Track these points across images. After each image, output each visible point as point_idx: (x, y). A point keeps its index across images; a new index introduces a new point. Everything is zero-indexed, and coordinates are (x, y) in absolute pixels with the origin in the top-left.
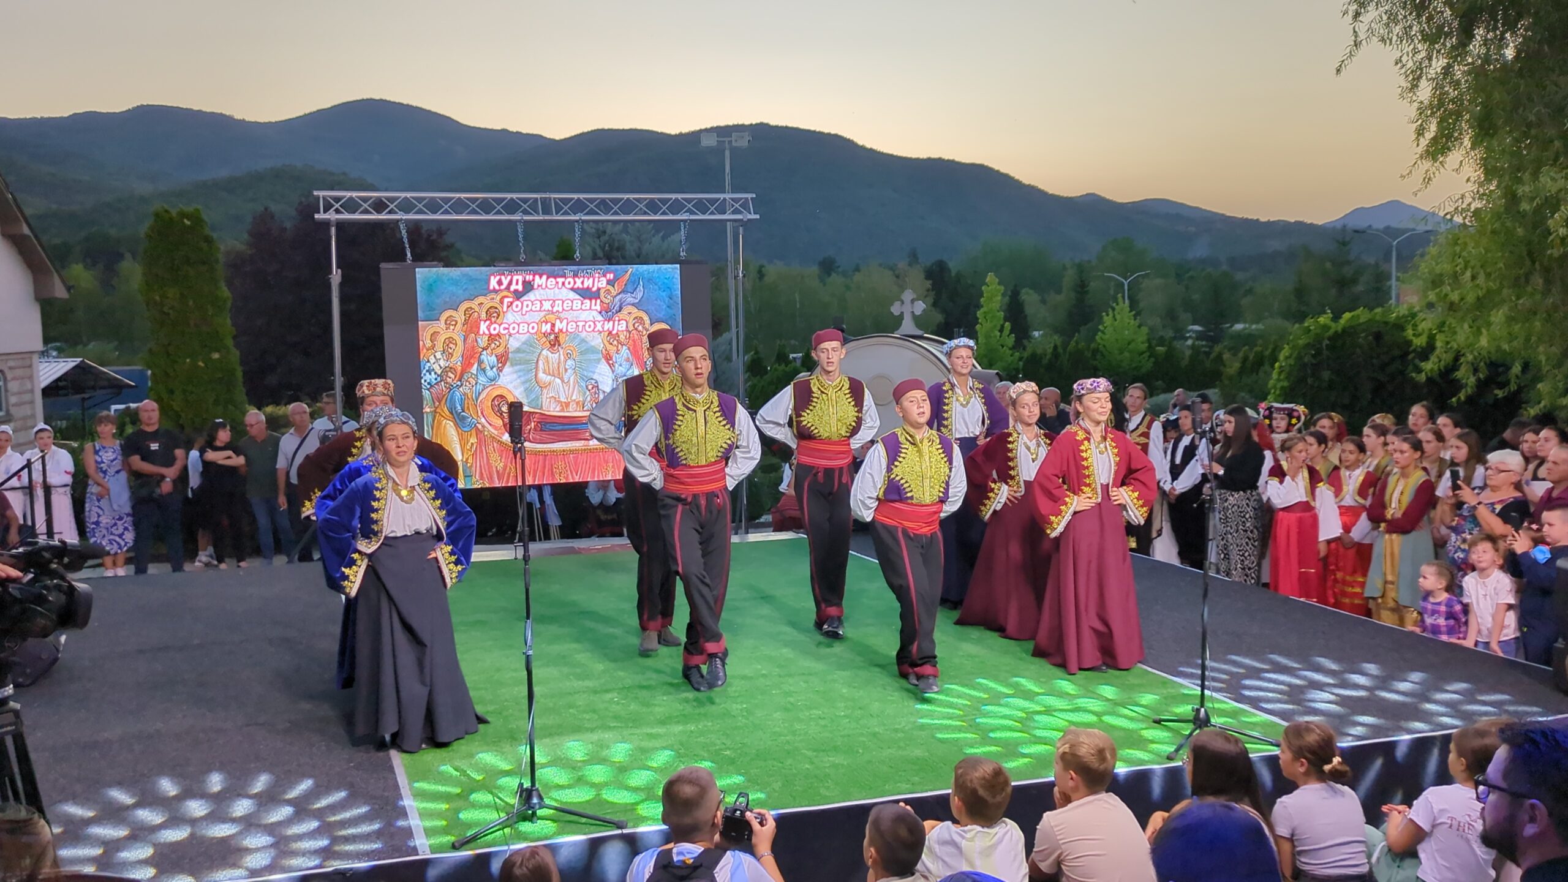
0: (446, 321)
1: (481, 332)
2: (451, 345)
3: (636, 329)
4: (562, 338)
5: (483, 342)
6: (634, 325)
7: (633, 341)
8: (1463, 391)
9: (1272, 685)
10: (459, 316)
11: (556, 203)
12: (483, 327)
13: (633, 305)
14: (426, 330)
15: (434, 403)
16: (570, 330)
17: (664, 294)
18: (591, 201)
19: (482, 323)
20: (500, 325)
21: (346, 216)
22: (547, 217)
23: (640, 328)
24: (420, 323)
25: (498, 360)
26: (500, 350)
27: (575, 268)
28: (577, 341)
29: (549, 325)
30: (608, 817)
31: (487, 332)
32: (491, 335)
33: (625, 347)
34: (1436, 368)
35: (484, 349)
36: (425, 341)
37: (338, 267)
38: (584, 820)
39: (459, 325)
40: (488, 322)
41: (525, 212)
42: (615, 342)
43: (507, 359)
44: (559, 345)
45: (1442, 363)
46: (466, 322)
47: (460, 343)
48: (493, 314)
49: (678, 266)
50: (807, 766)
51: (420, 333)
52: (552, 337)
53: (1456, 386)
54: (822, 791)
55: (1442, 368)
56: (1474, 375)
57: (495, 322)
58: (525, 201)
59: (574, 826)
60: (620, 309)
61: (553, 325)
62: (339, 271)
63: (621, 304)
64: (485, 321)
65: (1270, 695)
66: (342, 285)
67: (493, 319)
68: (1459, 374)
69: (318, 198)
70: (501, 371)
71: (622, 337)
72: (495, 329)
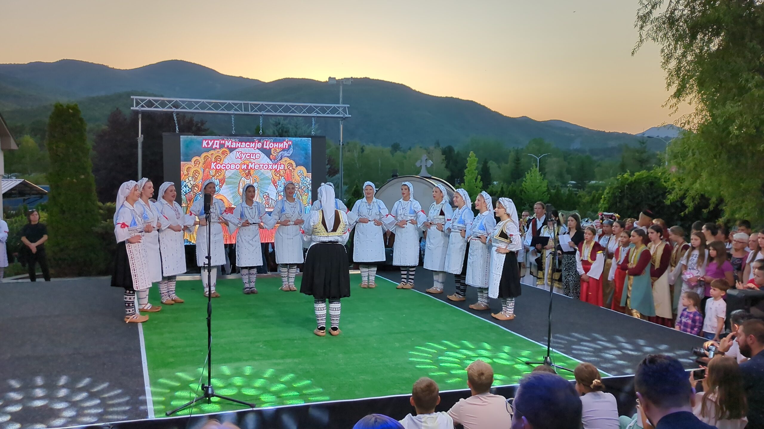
0: (195, 162)
1: (212, 168)
2: (197, 174)
3: (289, 169)
4: (251, 172)
5: (212, 172)
6: (288, 167)
7: (287, 174)
8: (687, 209)
9: (586, 348)
10: (201, 159)
11: (251, 107)
12: (213, 166)
13: (287, 157)
14: (184, 166)
15: (187, 202)
16: (256, 168)
17: (303, 152)
18: (269, 105)
19: (213, 163)
20: (221, 165)
21: (147, 109)
22: (246, 113)
23: (291, 168)
24: (181, 162)
25: (220, 182)
26: (221, 177)
27: (259, 138)
28: (259, 174)
29: (246, 165)
30: (247, 402)
31: (215, 168)
32: (217, 169)
33: (283, 178)
34: (675, 198)
35: (213, 176)
36: (184, 171)
37: (142, 134)
38: (235, 403)
39: (201, 164)
40: (215, 163)
41: (236, 110)
42: (278, 175)
43: (224, 181)
44: (250, 175)
45: (678, 195)
46: (204, 163)
47: (201, 172)
48: (218, 159)
49: (310, 139)
50: (350, 380)
51: (182, 167)
52: (247, 171)
53: (684, 207)
54: (356, 392)
55: (678, 198)
56: (693, 202)
57: (219, 163)
58: (236, 104)
59: (229, 406)
60: (281, 158)
61: (248, 166)
62: (142, 135)
63: (282, 156)
64: (214, 163)
65: (584, 353)
66: (143, 143)
67: (218, 162)
68: (686, 201)
69: (133, 99)
70: (221, 187)
71: (282, 172)
72: (219, 166)
